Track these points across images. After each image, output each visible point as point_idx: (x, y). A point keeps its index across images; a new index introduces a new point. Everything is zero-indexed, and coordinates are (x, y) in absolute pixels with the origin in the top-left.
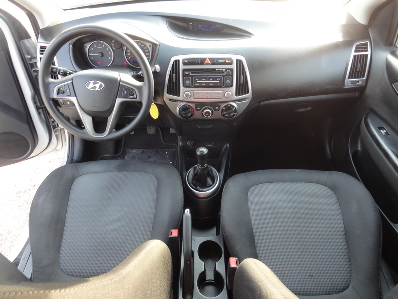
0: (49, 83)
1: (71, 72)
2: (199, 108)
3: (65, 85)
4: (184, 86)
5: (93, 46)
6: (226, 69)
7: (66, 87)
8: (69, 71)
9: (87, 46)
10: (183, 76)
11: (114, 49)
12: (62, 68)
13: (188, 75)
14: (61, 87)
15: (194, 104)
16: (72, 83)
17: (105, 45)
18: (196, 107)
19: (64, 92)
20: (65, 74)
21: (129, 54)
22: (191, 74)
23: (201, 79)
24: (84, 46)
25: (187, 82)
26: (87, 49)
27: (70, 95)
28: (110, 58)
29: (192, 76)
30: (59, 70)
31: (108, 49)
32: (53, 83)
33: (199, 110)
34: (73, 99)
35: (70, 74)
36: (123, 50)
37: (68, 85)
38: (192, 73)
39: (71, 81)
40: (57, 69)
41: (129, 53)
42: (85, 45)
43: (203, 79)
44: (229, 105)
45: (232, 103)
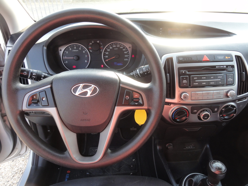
0: (17, 90)
1: (46, 75)
2: (195, 111)
3: (40, 92)
4: (181, 86)
5: (69, 49)
6: (227, 66)
7: (43, 95)
8: (44, 74)
9: (62, 50)
10: (179, 75)
11: (91, 51)
12: (35, 71)
13: (185, 74)
14: (35, 95)
15: (190, 106)
16: (51, 88)
17: (82, 48)
18: (192, 109)
19: (38, 101)
20: (38, 78)
21: (107, 57)
22: (187, 73)
23: (200, 78)
24: (58, 49)
25: (185, 81)
26: (61, 53)
27: (48, 106)
28: (86, 61)
29: (189, 75)
30: (32, 73)
31: (84, 52)
32: (23, 89)
33: (195, 113)
34: (52, 111)
35: (45, 77)
36: (101, 53)
37: (44, 91)
38: (188, 71)
39: (49, 86)
40: (28, 72)
41: (107, 55)
42: (60, 48)
43: (203, 78)
44: (229, 105)
45: (233, 104)
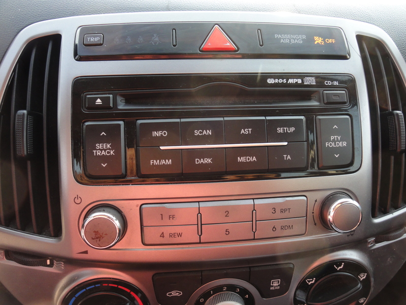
10: (77, 119)
13: (107, 112)
22: (122, 106)
25: (102, 149)
38: (128, 101)
43: (197, 133)
44: (338, 262)
45: (352, 255)
